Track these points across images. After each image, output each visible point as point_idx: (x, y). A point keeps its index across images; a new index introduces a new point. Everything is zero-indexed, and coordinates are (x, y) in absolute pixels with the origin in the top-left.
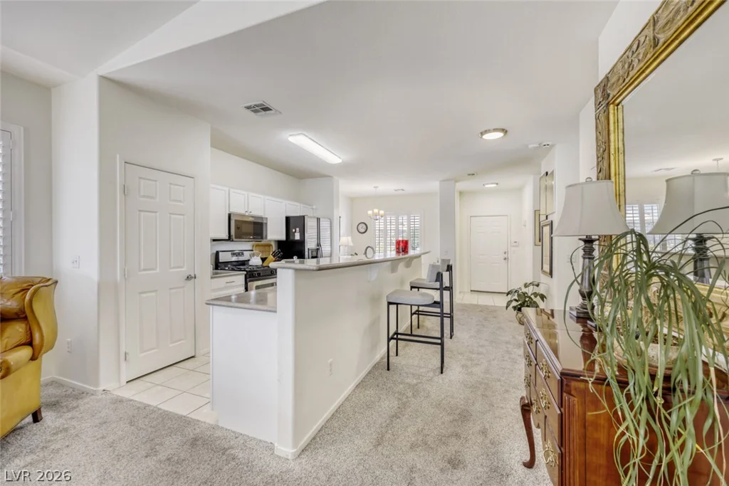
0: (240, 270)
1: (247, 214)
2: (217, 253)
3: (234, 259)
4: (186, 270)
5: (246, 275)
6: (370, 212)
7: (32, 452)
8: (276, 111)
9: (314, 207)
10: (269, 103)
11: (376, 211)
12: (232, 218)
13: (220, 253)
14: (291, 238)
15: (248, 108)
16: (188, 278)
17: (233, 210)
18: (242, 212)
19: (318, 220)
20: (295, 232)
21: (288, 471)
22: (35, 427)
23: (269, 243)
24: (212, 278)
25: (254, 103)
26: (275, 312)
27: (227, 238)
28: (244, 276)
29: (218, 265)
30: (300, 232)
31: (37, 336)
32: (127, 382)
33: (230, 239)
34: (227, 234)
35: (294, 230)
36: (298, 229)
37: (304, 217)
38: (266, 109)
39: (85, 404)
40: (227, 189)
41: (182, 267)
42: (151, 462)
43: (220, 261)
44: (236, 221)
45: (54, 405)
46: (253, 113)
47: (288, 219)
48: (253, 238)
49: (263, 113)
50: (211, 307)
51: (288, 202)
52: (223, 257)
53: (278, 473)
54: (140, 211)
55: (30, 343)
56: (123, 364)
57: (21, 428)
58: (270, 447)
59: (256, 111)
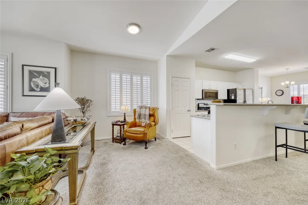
0: (206, 110)
1: (209, 89)
2: (199, 104)
3: (205, 106)
4: (188, 108)
5: (208, 112)
6: (283, 84)
7: (155, 145)
8: (217, 49)
9: (243, 84)
10: (214, 47)
11: (287, 82)
12: (203, 91)
13: (200, 104)
14: (230, 98)
15: (206, 51)
16: (188, 111)
17: (204, 88)
18: (207, 88)
19: (245, 90)
20: (232, 96)
21: (213, 171)
22: (155, 141)
23: (220, 100)
24: (196, 112)
25: (208, 49)
26: (210, 119)
27: (202, 98)
28: (207, 112)
29: (199, 108)
30: (234, 96)
31: (155, 120)
32: (173, 138)
33: (203, 99)
34: (202, 97)
35: (231, 95)
36: (233, 94)
37: (236, 89)
38: (213, 49)
39: (164, 140)
40: (201, 81)
41: (186, 107)
42: (176, 155)
43: (200, 107)
44: (205, 92)
45: (158, 139)
46: (208, 52)
47: (228, 90)
48: (212, 98)
49: (212, 51)
50: (192, 117)
51: (228, 83)
52: (201, 106)
53: (209, 170)
54: (176, 90)
55: (154, 121)
56: (172, 133)
57: (152, 141)
58: (209, 165)
59: (209, 51)
